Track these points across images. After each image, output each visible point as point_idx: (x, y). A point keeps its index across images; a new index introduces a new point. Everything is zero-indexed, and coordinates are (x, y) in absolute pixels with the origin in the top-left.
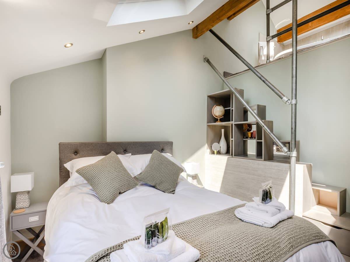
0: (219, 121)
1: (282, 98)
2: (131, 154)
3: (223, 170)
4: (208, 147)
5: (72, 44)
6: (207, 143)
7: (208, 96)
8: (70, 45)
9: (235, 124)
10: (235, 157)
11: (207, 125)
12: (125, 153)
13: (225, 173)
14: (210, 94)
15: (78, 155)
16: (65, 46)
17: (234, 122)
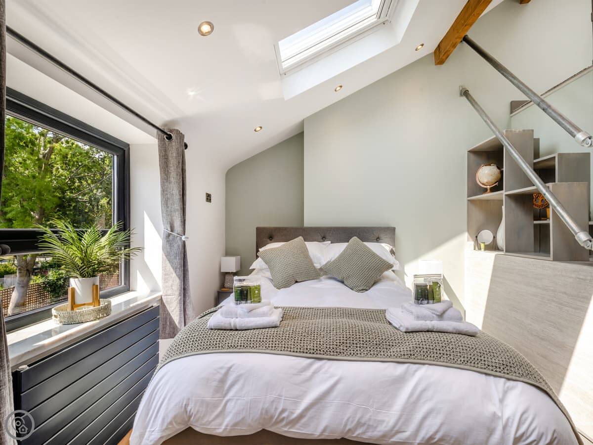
0: (489, 191)
1: (574, 136)
2: (330, 242)
3: (489, 277)
4: (469, 237)
5: (261, 127)
6: (468, 231)
7: (469, 151)
8: (259, 129)
9: (506, 195)
10: (507, 253)
11: (469, 200)
12: (324, 241)
13: (492, 281)
14: (472, 148)
15: (273, 240)
16: (255, 130)
17: (506, 191)
